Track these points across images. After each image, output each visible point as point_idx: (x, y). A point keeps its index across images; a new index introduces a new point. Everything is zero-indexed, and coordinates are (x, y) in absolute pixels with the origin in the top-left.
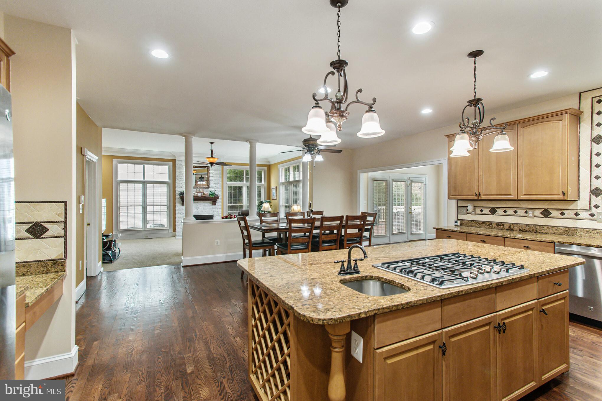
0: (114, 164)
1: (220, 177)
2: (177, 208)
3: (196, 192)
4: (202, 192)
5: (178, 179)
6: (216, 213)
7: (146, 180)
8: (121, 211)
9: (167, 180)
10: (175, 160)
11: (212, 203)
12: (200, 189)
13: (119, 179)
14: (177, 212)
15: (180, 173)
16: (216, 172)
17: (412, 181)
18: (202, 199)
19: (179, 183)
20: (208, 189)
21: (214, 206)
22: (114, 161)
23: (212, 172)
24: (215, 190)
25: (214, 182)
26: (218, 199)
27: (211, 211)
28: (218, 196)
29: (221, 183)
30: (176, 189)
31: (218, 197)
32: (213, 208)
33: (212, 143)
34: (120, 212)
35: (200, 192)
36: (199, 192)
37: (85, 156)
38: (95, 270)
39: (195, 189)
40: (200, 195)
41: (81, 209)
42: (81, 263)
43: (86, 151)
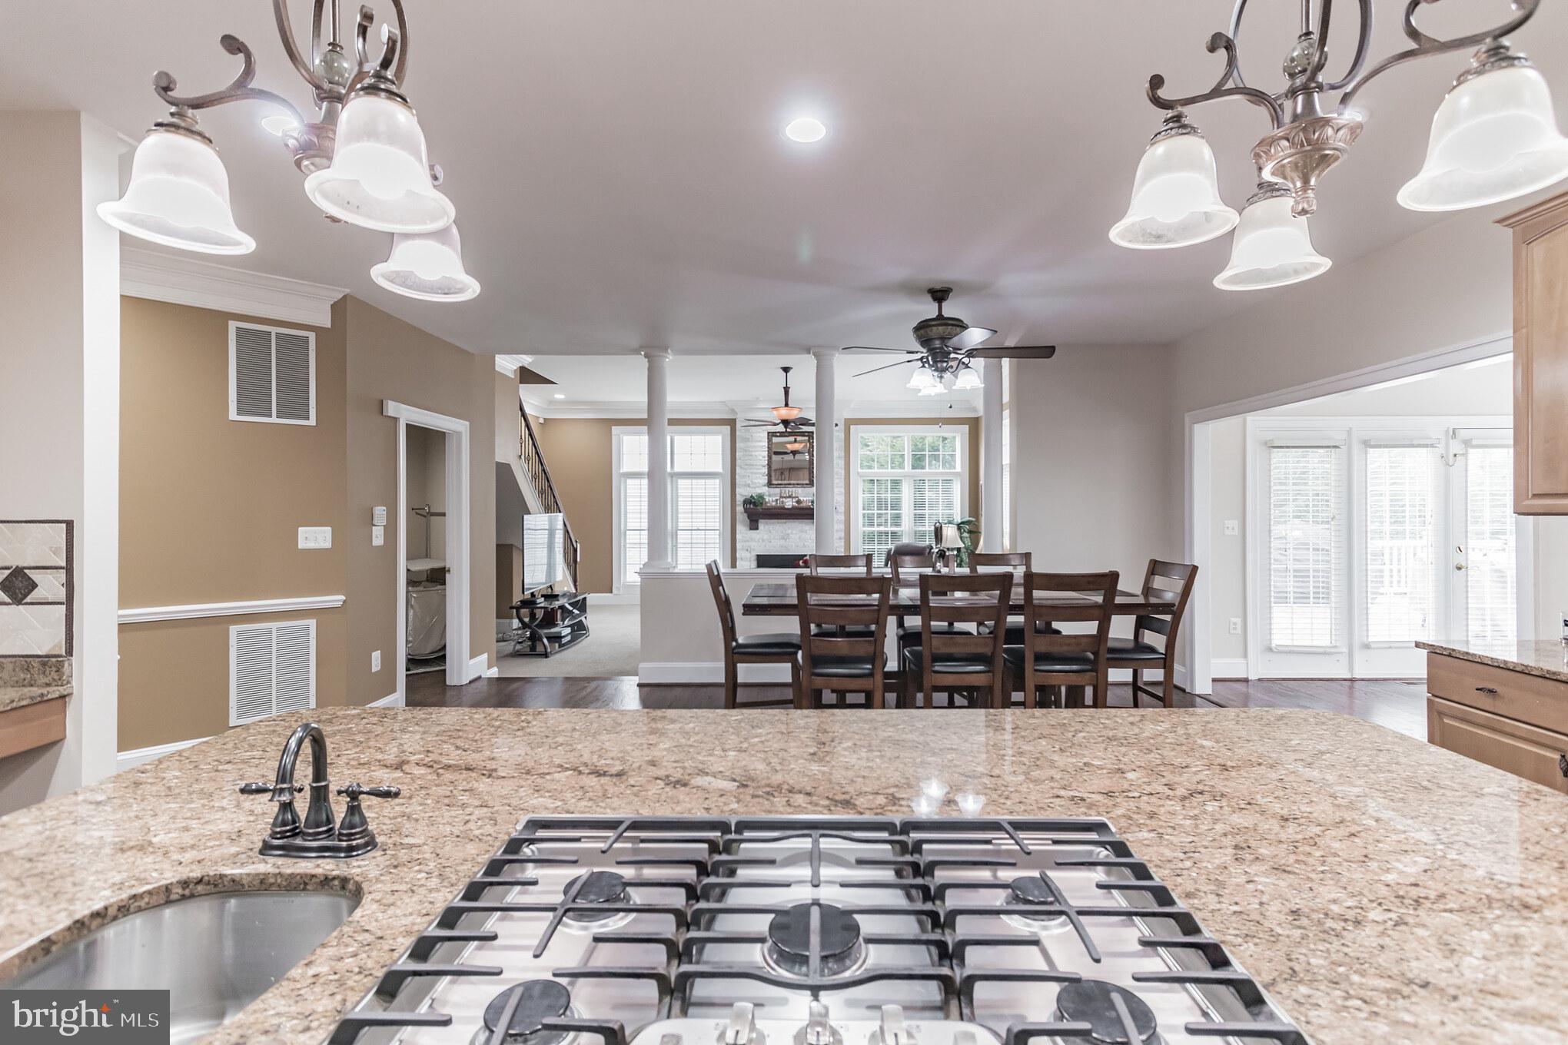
0: (614, 438)
1: (840, 457)
2: (738, 537)
3: (781, 497)
4: (795, 497)
5: (741, 467)
7: (678, 470)
8: (628, 541)
9: (720, 470)
10: (735, 420)
12: (790, 490)
13: (625, 469)
14: (739, 545)
15: (746, 451)
17: (1467, 443)
18: (794, 515)
19: (744, 476)
20: (808, 490)
22: (615, 430)
29: (843, 472)
30: (738, 490)
33: (786, 370)
34: (625, 542)
35: (790, 497)
36: (786, 497)
37: (395, 420)
38: (460, 673)
39: (777, 490)
40: (789, 504)
41: (378, 537)
42: (376, 656)
43: (392, 408)
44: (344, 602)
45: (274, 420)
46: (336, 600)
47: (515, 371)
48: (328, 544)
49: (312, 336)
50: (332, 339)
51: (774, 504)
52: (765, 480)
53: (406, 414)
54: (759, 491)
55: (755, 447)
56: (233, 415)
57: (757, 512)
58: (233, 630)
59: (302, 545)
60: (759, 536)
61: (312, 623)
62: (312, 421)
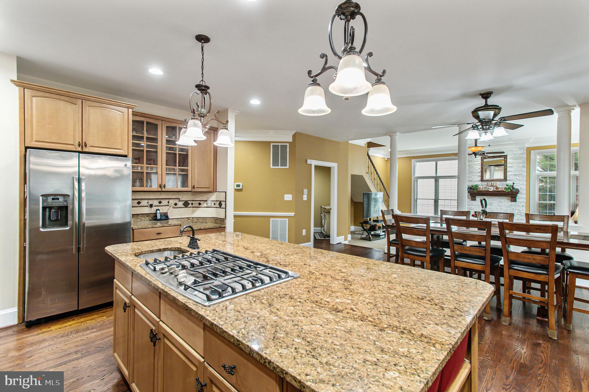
0: (413, 164)
1: (523, 167)
3: (488, 186)
4: (495, 186)
5: (468, 173)
6: (516, 211)
7: (438, 175)
11: (510, 199)
12: (493, 183)
13: (416, 175)
15: (470, 166)
16: (516, 161)
18: (495, 194)
19: (469, 177)
20: (505, 183)
21: (513, 203)
22: (413, 161)
23: (510, 161)
24: (513, 184)
25: (513, 174)
26: (518, 195)
27: (508, 209)
28: (518, 190)
29: (525, 173)
31: (517, 192)
32: (512, 205)
34: (417, 204)
35: (492, 186)
36: (490, 186)
37: (311, 165)
38: (333, 242)
39: (486, 183)
40: (492, 189)
41: (305, 198)
42: (304, 231)
43: (309, 161)
44: (295, 215)
45: (280, 167)
46: (292, 214)
47: (365, 144)
48: (291, 199)
49: (288, 144)
50: (292, 144)
51: (483, 189)
52: (480, 179)
53: (314, 163)
54: (476, 183)
55: (475, 164)
56: (272, 167)
57: (474, 193)
58: (271, 219)
59: (285, 199)
60: (476, 203)
61: (287, 220)
62: (288, 167)
